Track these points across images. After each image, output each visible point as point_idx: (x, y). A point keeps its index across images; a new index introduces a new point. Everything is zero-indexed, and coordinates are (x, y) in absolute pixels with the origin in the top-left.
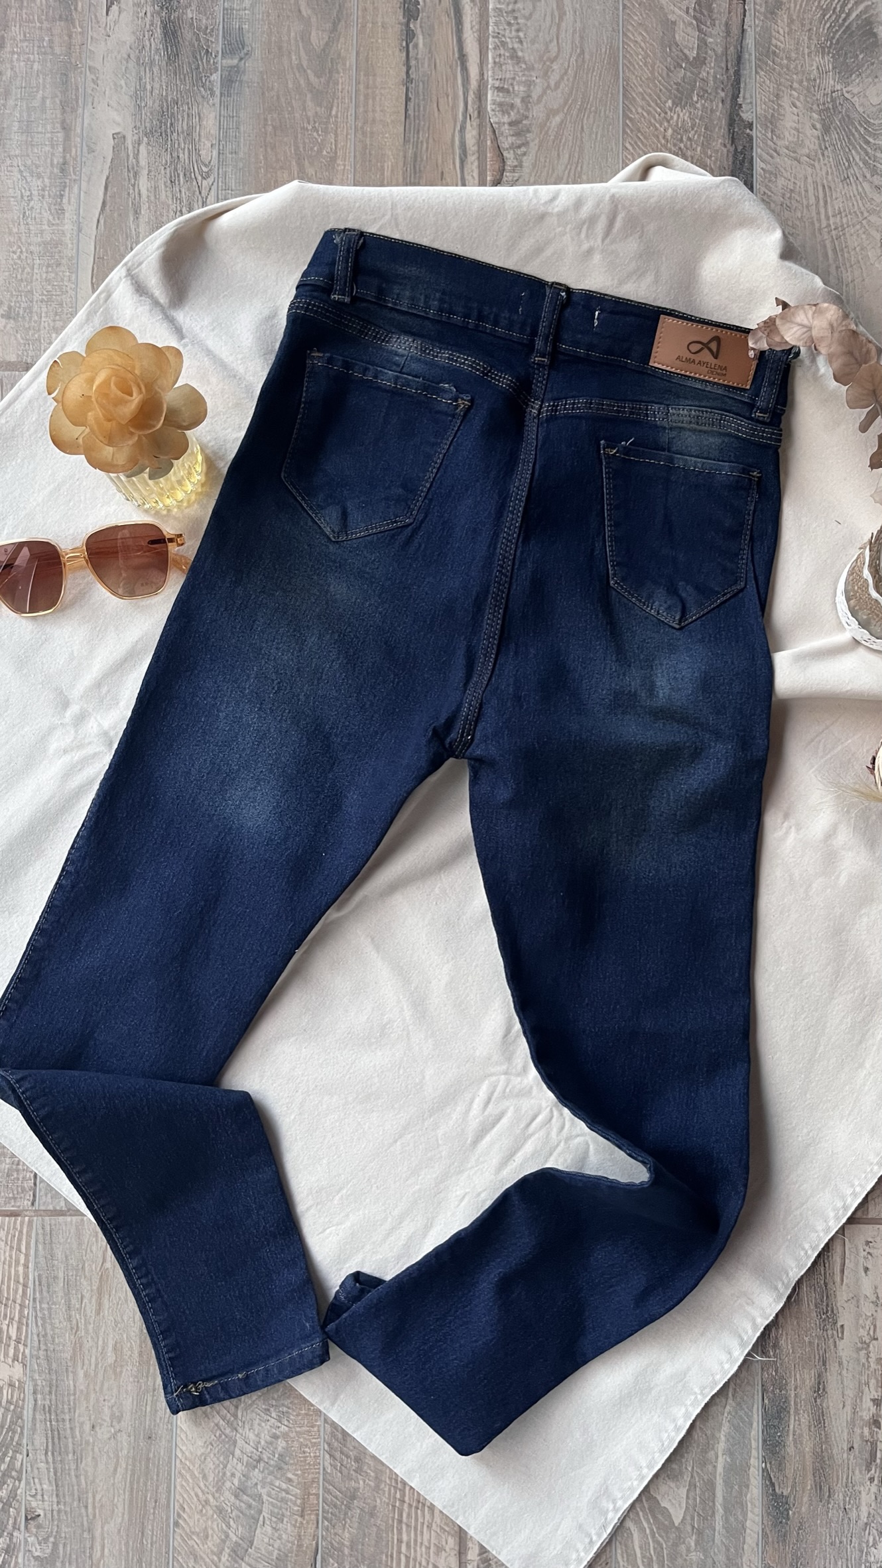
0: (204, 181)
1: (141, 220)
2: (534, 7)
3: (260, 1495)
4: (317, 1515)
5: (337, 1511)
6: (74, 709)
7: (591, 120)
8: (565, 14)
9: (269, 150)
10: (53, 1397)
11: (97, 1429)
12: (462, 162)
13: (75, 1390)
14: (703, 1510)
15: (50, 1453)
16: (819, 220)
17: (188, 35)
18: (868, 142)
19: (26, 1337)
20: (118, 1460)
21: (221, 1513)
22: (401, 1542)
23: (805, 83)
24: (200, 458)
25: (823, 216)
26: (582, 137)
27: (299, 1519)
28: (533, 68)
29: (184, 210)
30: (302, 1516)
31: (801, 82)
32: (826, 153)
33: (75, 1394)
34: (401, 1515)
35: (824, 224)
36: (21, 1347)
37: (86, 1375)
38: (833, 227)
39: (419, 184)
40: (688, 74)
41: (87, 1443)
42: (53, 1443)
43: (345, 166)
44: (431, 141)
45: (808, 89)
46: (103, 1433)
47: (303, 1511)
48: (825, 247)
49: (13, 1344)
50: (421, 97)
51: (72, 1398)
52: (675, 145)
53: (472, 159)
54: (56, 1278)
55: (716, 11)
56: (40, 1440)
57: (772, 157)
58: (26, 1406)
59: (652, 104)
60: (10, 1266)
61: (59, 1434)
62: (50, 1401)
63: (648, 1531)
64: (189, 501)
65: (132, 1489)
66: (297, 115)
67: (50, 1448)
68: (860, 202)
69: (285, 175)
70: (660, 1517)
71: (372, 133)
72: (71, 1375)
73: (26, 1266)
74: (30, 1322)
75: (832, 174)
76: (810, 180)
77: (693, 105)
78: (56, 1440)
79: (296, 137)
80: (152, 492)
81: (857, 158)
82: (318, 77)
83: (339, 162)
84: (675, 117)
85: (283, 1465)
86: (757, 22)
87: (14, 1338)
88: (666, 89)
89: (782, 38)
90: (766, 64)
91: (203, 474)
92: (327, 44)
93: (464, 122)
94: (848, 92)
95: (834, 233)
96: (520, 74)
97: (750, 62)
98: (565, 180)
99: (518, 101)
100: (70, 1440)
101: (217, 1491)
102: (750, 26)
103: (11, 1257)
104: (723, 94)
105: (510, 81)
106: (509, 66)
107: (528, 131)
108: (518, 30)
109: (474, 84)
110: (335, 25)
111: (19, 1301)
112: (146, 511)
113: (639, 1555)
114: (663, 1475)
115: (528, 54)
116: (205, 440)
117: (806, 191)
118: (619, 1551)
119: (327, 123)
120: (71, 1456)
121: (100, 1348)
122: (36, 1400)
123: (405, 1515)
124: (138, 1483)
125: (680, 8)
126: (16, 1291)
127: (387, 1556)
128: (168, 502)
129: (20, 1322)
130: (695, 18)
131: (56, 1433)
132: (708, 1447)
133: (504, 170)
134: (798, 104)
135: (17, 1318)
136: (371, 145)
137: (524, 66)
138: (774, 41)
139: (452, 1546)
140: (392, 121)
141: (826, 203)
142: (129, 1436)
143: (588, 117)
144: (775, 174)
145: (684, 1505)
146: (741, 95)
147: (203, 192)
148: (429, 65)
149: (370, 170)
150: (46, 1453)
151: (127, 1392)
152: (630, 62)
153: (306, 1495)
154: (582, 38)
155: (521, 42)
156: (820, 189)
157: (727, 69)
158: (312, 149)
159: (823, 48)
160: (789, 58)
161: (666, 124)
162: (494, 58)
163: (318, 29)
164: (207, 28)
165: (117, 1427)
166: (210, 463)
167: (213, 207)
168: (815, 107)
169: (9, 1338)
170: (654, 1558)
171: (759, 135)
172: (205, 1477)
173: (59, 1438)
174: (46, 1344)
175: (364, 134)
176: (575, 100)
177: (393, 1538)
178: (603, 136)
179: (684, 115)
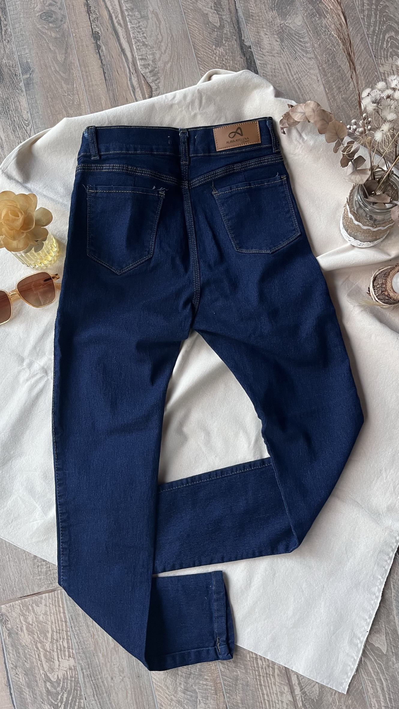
0: (28, 128)
1: (5, 150)
2: (147, 23)
3: (195, 690)
4: (223, 692)
5: (231, 688)
6: (27, 361)
7: (183, 62)
8: (161, 22)
9: (52, 108)
10: (91, 669)
11: (114, 678)
12: (134, 93)
13: (100, 664)
14: (395, 643)
15: (95, 696)
16: (289, 78)
17: (6, 70)
18: (301, 41)
19: (72, 645)
20: (127, 691)
21: (179, 703)
22: (264, 694)
23: (268, 24)
24: (54, 240)
25: (290, 76)
26: (181, 70)
27: (215, 696)
28: (154, 47)
29: (22, 141)
30: (216, 694)
31: (266, 25)
32: (285, 50)
33: (100, 666)
34: (260, 682)
35: (292, 79)
36: (71, 650)
37: (103, 656)
38: (296, 79)
39: (118, 106)
40: (219, 33)
41: (111, 686)
42: (96, 691)
43: (85, 106)
44: (118, 87)
45: (270, 26)
46: (117, 679)
47: (216, 692)
48: (294, 88)
49: (66, 650)
50: (110, 71)
51: (99, 667)
52: (221, 63)
53: (138, 90)
54: (78, 614)
55: (223, 5)
56: (89, 691)
57: (263, 58)
58: (79, 677)
59: (207, 49)
60: (57, 615)
61: (97, 686)
62: (90, 671)
63: (373, 660)
64: (54, 260)
65: (136, 702)
66: (60, 91)
67: (95, 693)
68: (304, 66)
69: (61, 116)
70: (376, 652)
71: (93, 90)
72: (96, 657)
73: (64, 613)
74: (72, 638)
75: (289, 58)
76: (281, 63)
77: (224, 45)
78: (96, 688)
79: (62, 100)
80: (37, 259)
81: (298, 49)
82: (65, 73)
83: (82, 105)
84: (218, 52)
85: (201, 673)
86: (241, 5)
87: (66, 647)
88: (211, 41)
89: (253, 9)
90: (250, 21)
91: (57, 247)
92: (65, 59)
93: (130, 76)
94: (287, 23)
95: (297, 81)
96: (149, 51)
97: (243, 21)
98: (179, 88)
99: (151, 62)
100: (103, 687)
101: (175, 693)
102: (239, 7)
103: (56, 610)
104: (235, 37)
105: (145, 55)
106: (143, 49)
107: (158, 73)
108: (143, 34)
109: (130, 59)
110: (66, 50)
111: (65, 629)
112: (37, 269)
113: (372, 672)
114: (373, 632)
115: (150, 42)
116: (55, 234)
117: (281, 67)
118: (362, 672)
119: (73, 91)
120: (105, 694)
121: (106, 641)
122: (83, 673)
123: (262, 682)
124: (139, 698)
125: (208, 8)
126: (62, 625)
127: (259, 703)
128: (46, 262)
129: (67, 639)
130: (215, 10)
131: (96, 685)
132: (389, 613)
133: (152, 91)
134: (267, 33)
135: (65, 638)
136: (94, 95)
137: (149, 47)
138: (250, 11)
139: (287, 690)
140: (100, 83)
141: (290, 70)
142: (129, 678)
143: (182, 61)
144: (265, 64)
145: (386, 644)
146: (243, 36)
147: (28, 132)
148: (110, 57)
149: (96, 105)
150: (94, 696)
151: (123, 658)
152: (193, 35)
153: (215, 684)
154: (170, 30)
155: (145, 38)
156: (286, 65)
157: (234, 27)
158: (70, 103)
159: (272, 8)
160: (258, 16)
161: (215, 56)
162: (136, 47)
163: (59, 54)
164: (13, 65)
165: (123, 675)
166: (59, 242)
167: (33, 136)
168: (275, 33)
169: (64, 647)
170: (379, 671)
171: (255, 50)
172: (168, 688)
173: (98, 688)
174: (81, 646)
175: (90, 91)
176: (174, 56)
177: (260, 694)
178: (190, 67)
179: (221, 50)
